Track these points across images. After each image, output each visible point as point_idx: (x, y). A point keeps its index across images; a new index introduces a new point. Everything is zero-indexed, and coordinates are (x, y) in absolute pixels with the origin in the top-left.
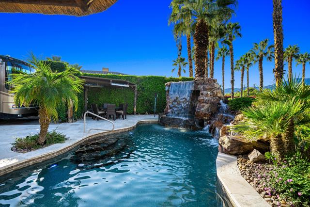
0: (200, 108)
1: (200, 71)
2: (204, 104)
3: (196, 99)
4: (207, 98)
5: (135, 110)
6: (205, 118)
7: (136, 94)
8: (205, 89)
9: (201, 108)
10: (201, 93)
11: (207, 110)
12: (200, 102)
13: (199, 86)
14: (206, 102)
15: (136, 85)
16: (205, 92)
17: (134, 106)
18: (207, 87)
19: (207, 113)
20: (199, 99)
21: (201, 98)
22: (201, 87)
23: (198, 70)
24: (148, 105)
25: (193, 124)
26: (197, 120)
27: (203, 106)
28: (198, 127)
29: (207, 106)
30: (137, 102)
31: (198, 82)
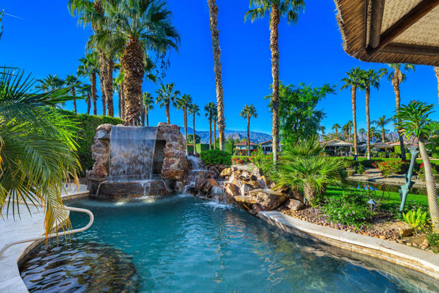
0: (168, 165)
2: (174, 159)
4: (177, 151)
6: (176, 177)
8: (174, 139)
9: (170, 164)
10: (167, 144)
11: (178, 167)
12: (167, 156)
13: (165, 135)
14: (177, 156)
16: (174, 143)
19: (179, 170)
20: (165, 152)
21: (168, 150)
22: (167, 136)
25: (163, 188)
26: (167, 181)
27: (173, 162)
28: (169, 190)
29: (177, 161)
31: (163, 129)
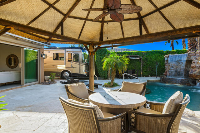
0: (192, 72)
1: (192, 45)
2: (196, 69)
3: (189, 66)
4: (198, 65)
5: (142, 73)
6: (197, 78)
7: (142, 63)
8: (196, 59)
10: (193, 61)
11: (198, 73)
12: (193, 67)
13: (192, 57)
14: (198, 68)
15: (142, 58)
16: (196, 61)
17: (141, 71)
18: (197, 58)
19: (199, 75)
20: (191, 66)
21: (193, 65)
22: (193, 58)
23: (190, 44)
24: (150, 70)
25: (188, 82)
26: (190, 79)
27: (195, 71)
28: (191, 84)
29: (198, 70)
30: (143, 68)
31: (191, 55)
